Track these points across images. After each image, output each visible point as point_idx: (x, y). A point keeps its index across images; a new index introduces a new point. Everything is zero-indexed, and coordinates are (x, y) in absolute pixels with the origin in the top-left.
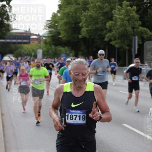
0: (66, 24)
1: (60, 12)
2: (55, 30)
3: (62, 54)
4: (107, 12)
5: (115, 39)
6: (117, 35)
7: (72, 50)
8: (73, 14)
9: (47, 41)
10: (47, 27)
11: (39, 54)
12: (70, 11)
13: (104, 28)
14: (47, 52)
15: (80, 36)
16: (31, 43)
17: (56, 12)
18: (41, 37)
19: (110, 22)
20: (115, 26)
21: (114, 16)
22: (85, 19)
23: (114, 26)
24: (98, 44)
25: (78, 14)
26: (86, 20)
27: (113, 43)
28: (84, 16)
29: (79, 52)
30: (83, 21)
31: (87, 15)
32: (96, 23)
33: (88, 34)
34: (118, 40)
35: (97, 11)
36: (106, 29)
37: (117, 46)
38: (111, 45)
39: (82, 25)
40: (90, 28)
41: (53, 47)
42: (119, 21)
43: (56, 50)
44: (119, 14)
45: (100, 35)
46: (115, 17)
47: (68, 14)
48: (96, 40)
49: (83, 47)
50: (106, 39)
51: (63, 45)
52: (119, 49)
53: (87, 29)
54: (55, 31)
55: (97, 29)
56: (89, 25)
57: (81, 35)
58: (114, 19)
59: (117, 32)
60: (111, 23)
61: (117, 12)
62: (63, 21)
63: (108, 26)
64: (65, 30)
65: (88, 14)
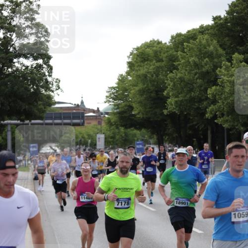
0: (142, 92)
1: (131, 74)
2: (123, 102)
3: (138, 141)
4: (208, 72)
5: (223, 115)
6: (225, 109)
7: (153, 133)
8: (152, 76)
9: (112, 121)
10: (111, 98)
11: (99, 141)
12: (148, 73)
13: (203, 98)
14: (113, 138)
15: (165, 112)
16: (86, 124)
17: (124, 74)
18: (102, 114)
19: (214, 88)
20: (222, 94)
21: (220, 78)
22: (172, 84)
23: (220, 94)
24: (194, 123)
25: (161, 77)
26: (174, 85)
27: (219, 121)
28: (170, 80)
29: (164, 137)
30: (169, 87)
31: (176, 78)
32: (191, 90)
33: (177, 109)
34: (228, 116)
35: (191, 70)
36: (207, 98)
37: (226, 126)
38: (217, 124)
39: (168, 93)
40: (180, 99)
41: (122, 129)
42: (228, 86)
43: (126, 134)
44: (228, 74)
45: (198, 108)
46: (221, 80)
47: (145, 76)
48: (191, 118)
49: (170, 129)
50: (208, 115)
51: (138, 127)
52: (229, 130)
53: (176, 99)
54: (123, 104)
55: (192, 100)
56: (179, 94)
57: (167, 109)
58: (220, 83)
59: (225, 104)
60: (216, 90)
61: (223, 71)
62: (137, 88)
63: (210, 94)
64: (140, 102)
65: (177, 75)
